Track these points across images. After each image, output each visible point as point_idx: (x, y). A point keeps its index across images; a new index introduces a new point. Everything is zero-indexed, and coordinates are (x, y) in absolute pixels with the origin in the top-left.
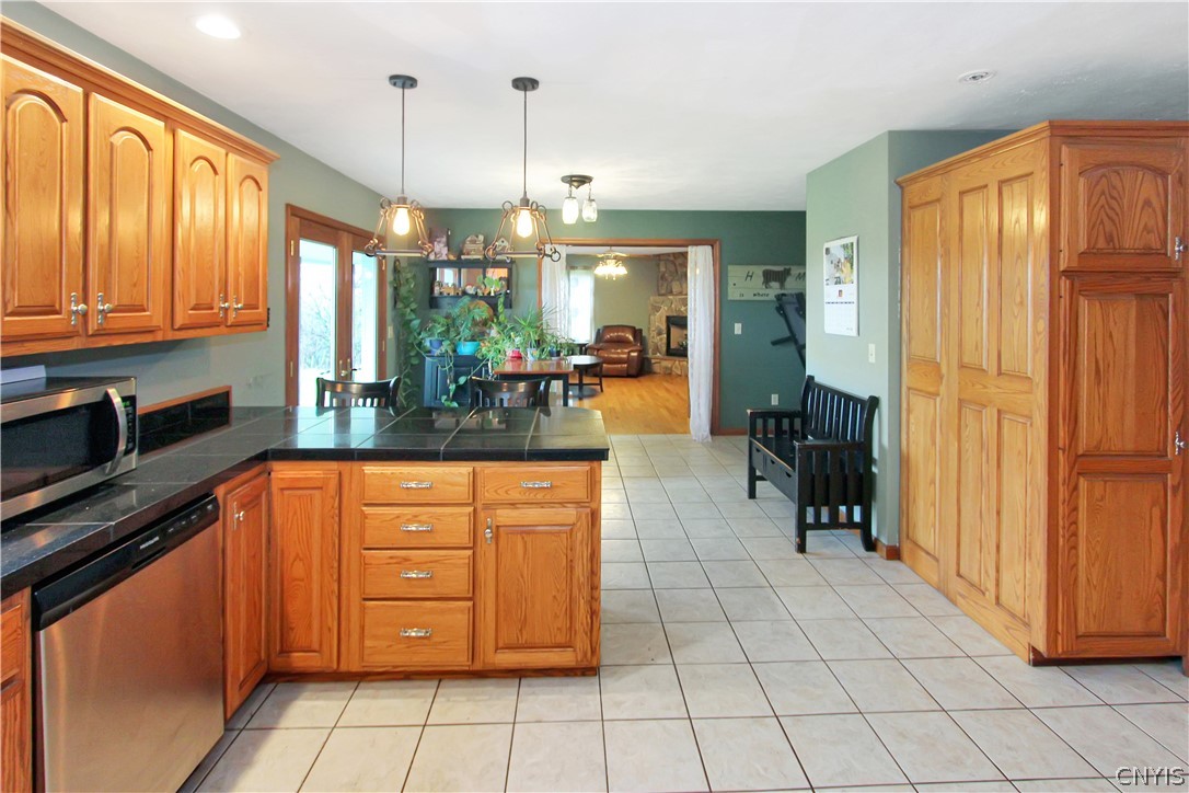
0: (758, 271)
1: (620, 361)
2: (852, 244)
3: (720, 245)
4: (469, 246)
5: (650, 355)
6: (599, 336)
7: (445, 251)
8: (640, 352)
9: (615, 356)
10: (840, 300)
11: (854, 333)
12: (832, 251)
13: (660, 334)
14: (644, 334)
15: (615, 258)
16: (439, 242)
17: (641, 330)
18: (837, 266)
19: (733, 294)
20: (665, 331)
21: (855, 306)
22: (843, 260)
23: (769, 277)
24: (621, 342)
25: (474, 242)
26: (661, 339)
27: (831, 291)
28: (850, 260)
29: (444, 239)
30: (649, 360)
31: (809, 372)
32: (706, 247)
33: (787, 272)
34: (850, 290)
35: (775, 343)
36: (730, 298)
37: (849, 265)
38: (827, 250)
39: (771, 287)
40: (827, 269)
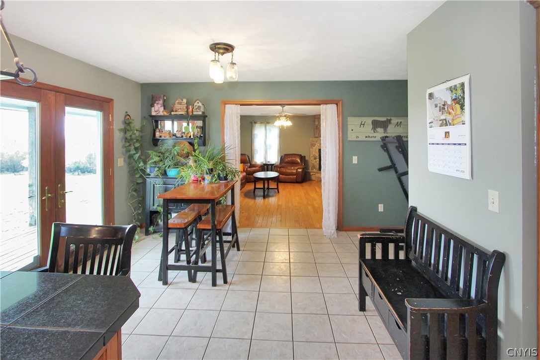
0: (369, 121)
1: (292, 174)
2: (463, 85)
3: (342, 105)
4: (177, 106)
5: (310, 170)
6: (282, 159)
7: (162, 109)
8: (303, 169)
9: (289, 171)
10: (447, 141)
11: (467, 176)
12: (436, 95)
13: (315, 159)
14: (306, 159)
15: (285, 116)
16: (158, 104)
17: (305, 157)
18: (443, 108)
19: (352, 136)
20: (318, 157)
21: (467, 148)
22: (449, 102)
23: (376, 125)
24: (293, 163)
25: (180, 103)
26: (316, 162)
27: (436, 133)
28: (459, 101)
29: (161, 102)
30: (309, 173)
31: (411, 203)
32: (333, 105)
33: (389, 121)
34: (461, 132)
35: (381, 170)
36: (349, 139)
37: (458, 106)
38: (431, 96)
39: (377, 132)
40: (431, 112)
